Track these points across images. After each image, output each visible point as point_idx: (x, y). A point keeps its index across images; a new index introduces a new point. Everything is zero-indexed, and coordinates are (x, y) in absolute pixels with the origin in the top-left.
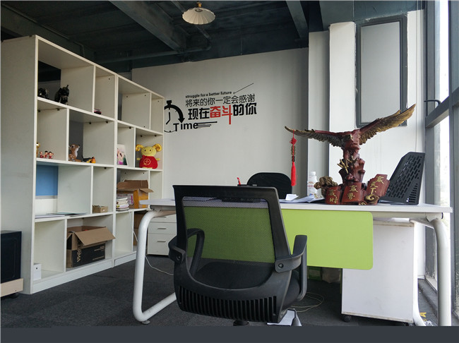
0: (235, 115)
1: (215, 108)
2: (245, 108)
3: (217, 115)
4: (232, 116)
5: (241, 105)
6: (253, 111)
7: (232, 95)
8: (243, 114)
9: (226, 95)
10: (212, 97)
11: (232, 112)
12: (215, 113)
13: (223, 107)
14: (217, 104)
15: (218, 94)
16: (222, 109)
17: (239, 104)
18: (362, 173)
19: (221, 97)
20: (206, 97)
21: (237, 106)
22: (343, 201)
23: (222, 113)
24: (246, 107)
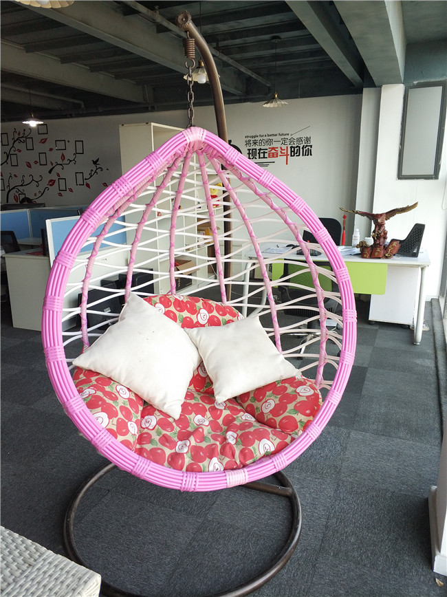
0: (291, 156)
1: (273, 148)
2: (301, 150)
3: (275, 155)
4: (289, 157)
5: (297, 147)
6: (309, 153)
7: (289, 137)
8: (299, 155)
9: (283, 137)
10: (270, 138)
11: (289, 153)
12: (273, 153)
13: (281, 148)
14: (275, 145)
15: (276, 135)
16: (279, 150)
17: (295, 146)
18: (385, 238)
19: (278, 138)
20: (264, 138)
21: (294, 148)
22: (372, 256)
23: (279, 154)
24: (303, 148)
